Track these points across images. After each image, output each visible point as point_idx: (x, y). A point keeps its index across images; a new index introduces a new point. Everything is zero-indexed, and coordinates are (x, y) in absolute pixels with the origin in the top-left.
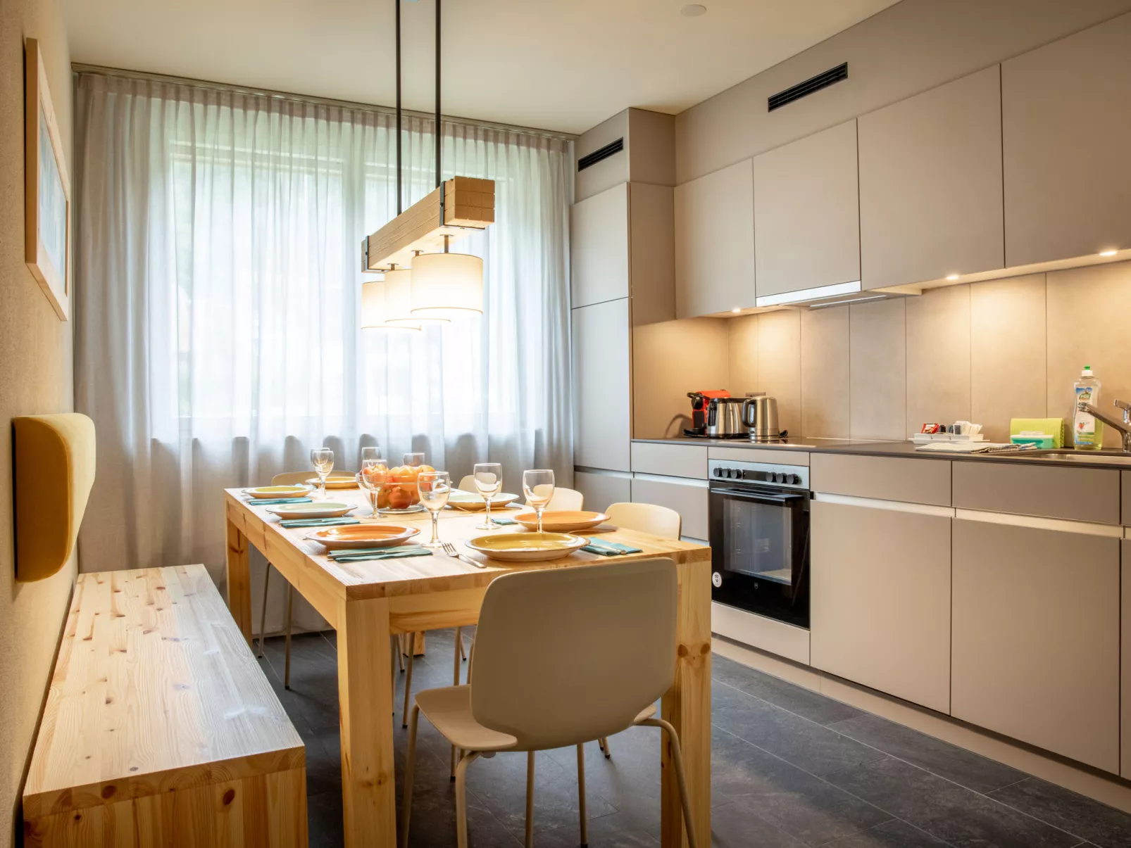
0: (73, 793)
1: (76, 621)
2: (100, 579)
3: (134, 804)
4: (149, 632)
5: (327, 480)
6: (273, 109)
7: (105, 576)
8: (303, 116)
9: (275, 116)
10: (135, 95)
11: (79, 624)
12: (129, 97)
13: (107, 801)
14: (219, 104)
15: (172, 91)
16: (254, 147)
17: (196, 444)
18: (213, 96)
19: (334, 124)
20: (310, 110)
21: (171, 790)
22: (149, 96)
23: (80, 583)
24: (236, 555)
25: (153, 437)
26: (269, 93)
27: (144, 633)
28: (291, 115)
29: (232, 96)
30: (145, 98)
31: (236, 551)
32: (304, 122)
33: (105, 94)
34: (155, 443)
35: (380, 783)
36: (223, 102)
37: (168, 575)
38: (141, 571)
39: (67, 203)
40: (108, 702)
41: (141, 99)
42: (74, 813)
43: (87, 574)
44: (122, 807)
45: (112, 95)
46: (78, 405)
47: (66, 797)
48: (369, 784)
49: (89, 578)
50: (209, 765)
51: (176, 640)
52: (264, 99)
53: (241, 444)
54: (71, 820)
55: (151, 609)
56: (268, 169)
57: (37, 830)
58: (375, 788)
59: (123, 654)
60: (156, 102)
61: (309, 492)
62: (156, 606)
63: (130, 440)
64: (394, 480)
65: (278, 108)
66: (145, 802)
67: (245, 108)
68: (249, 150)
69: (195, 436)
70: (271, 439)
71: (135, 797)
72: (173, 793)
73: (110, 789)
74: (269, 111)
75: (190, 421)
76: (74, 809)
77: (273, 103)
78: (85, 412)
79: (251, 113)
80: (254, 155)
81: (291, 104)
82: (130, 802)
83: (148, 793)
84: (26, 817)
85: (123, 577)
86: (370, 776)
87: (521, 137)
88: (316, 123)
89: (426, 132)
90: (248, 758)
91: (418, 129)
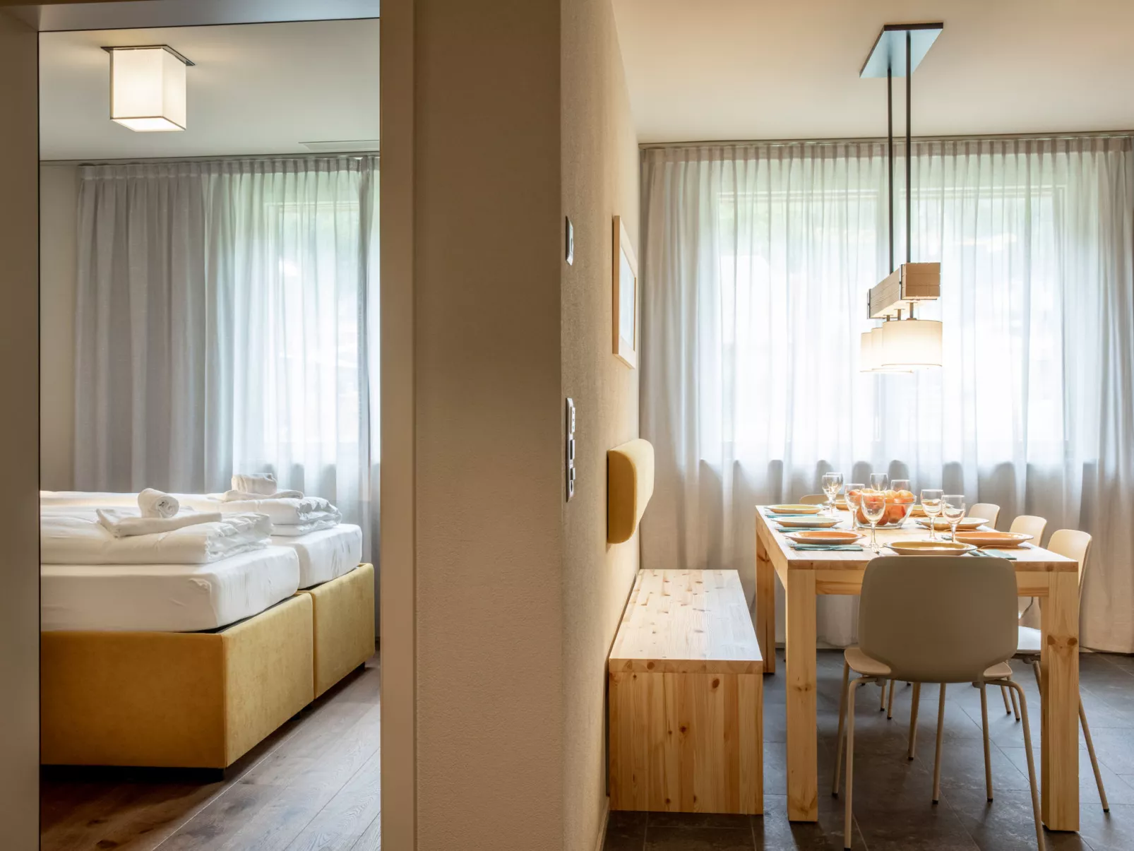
0: (633, 662)
1: (636, 596)
2: (655, 574)
3: (664, 676)
4: (685, 605)
5: (834, 500)
6: (806, 155)
7: (659, 572)
8: (835, 157)
9: (808, 161)
10: (687, 161)
11: (639, 597)
12: (683, 163)
13: (650, 671)
14: (757, 158)
15: (718, 153)
16: (789, 189)
17: (737, 465)
18: (752, 151)
19: (864, 160)
20: (841, 150)
21: (684, 672)
22: (699, 160)
23: (641, 574)
24: (763, 563)
25: (702, 459)
26: (802, 142)
27: (682, 605)
28: (823, 158)
29: (769, 149)
30: (696, 163)
31: (764, 560)
32: (835, 163)
33: (664, 164)
34: (702, 463)
35: (806, 689)
36: (761, 155)
37: (707, 574)
38: (686, 571)
39: (635, 278)
40: (654, 633)
41: (692, 163)
42: (633, 674)
43: (646, 570)
44: (657, 676)
45: (669, 164)
46: (642, 434)
47: (629, 664)
48: (800, 689)
49: (647, 573)
50: (705, 661)
51: (703, 611)
52: (797, 147)
53: (776, 467)
54: (632, 678)
55: (689, 594)
56: (802, 201)
57: (616, 678)
58: (803, 692)
59: (666, 614)
60: (704, 164)
61: (819, 510)
62: (694, 592)
63: (682, 462)
64: (875, 501)
65: (810, 154)
66: (669, 676)
67: (780, 158)
68: (785, 192)
69: (737, 458)
70: (803, 463)
71: (664, 672)
72: (684, 674)
73: (651, 665)
74: (802, 157)
75: (732, 445)
76: (633, 671)
77: (806, 149)
78: (647, 438)
79: (786, 161)
80: (788, 195)
81: (823, 148)
82: (662, 674)
83: (672, 671)
84: (611, 671)
85: (672, 574)
86: (801, 684)
87: (1071, 143)
88: (847, 162)
89: (960, 154)
90: (728, 661)
91: (952, 151)
